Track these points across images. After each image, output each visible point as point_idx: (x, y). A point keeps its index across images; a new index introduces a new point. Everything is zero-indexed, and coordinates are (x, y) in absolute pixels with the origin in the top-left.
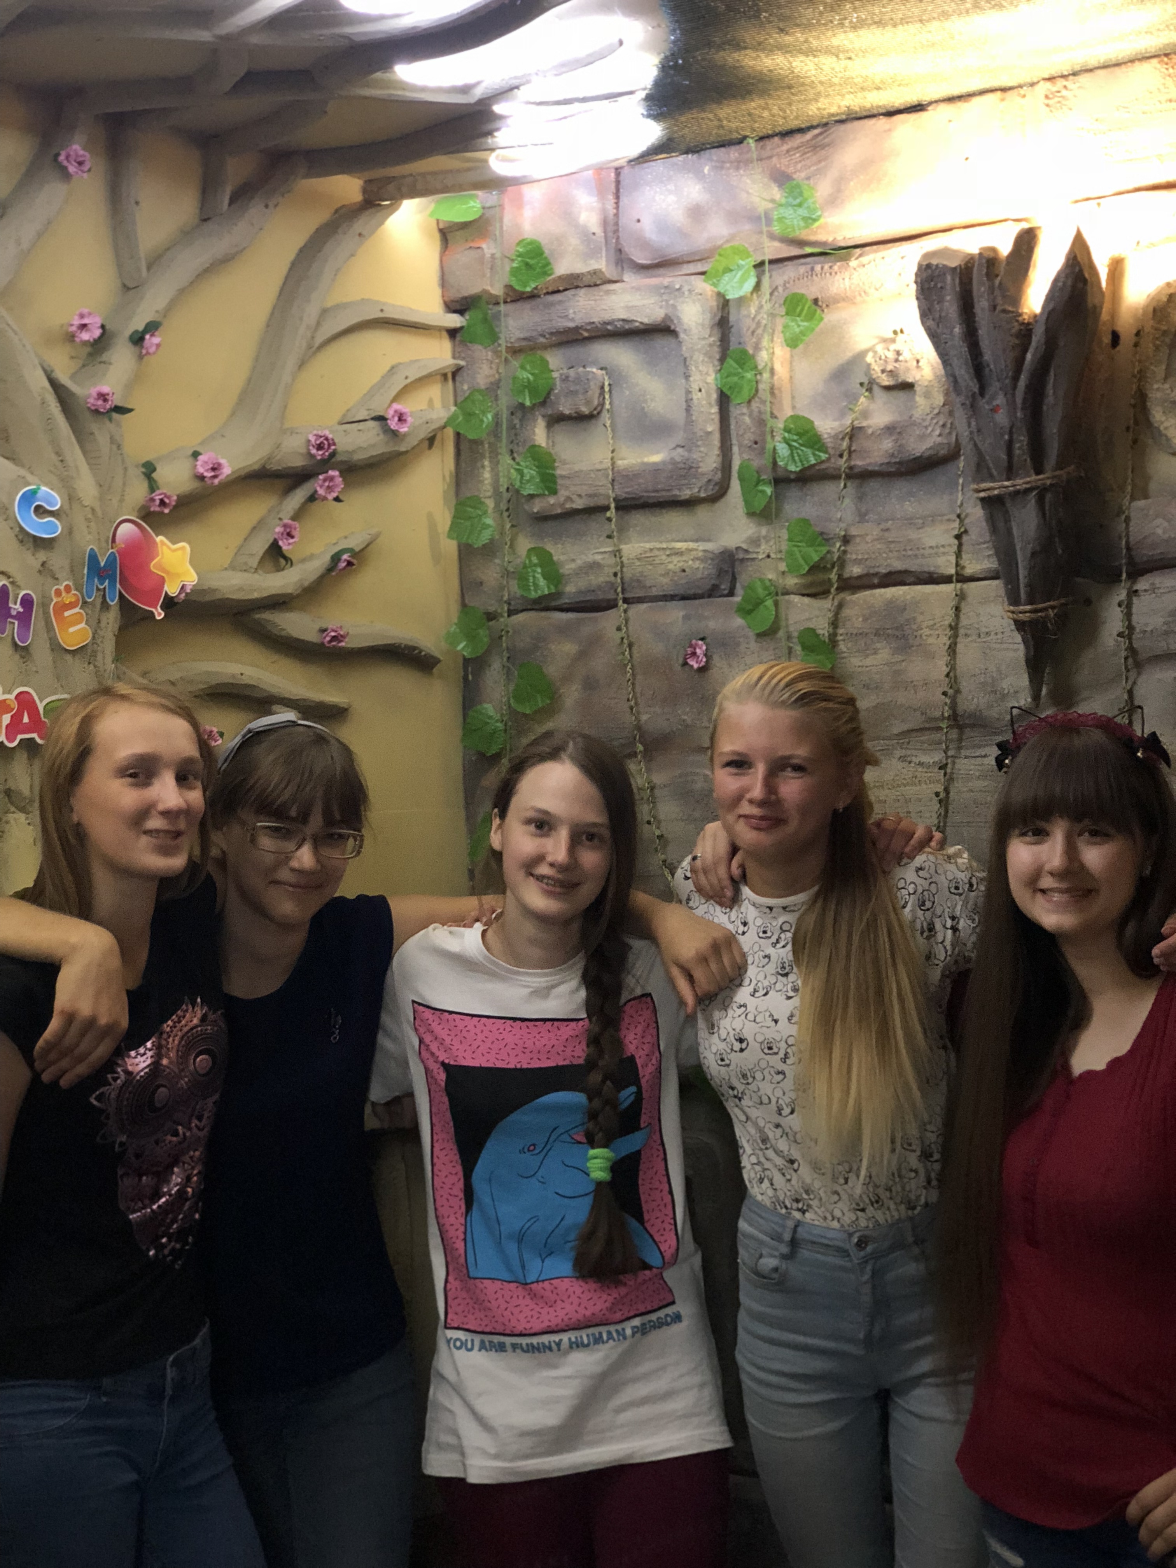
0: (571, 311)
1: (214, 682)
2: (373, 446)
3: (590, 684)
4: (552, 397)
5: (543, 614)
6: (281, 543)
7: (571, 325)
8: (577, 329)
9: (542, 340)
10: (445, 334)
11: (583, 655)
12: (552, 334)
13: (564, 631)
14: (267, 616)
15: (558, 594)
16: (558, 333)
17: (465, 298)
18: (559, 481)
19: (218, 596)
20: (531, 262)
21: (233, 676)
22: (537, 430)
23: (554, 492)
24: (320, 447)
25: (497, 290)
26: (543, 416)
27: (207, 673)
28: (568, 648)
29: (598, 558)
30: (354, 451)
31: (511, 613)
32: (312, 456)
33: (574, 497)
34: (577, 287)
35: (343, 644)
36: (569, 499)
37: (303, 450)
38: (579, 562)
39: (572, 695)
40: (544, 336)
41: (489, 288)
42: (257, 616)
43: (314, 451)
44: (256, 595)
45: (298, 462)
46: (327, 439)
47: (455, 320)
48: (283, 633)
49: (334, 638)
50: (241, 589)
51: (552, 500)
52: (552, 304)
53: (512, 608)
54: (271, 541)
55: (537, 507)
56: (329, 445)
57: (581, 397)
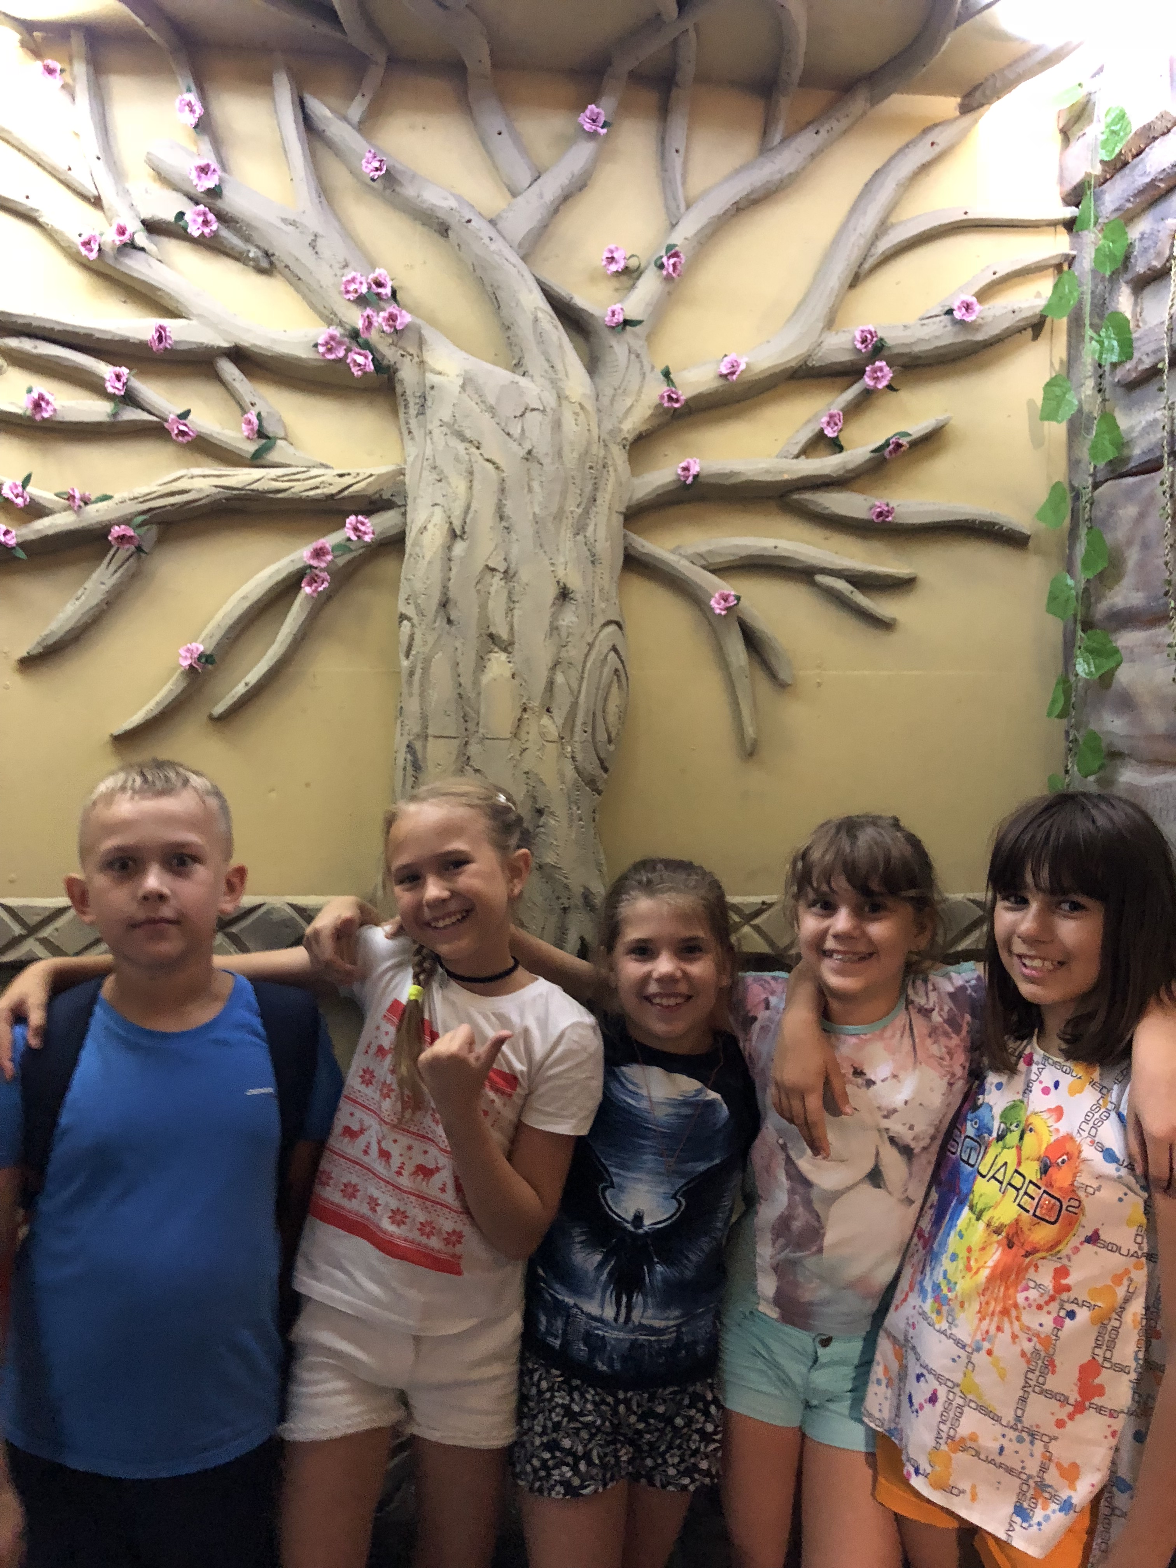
0: (1148, 166)
1: (744, 553)
2: (937, 337)
3: (1145, 545)
4: (1132, 260)
5: (1117, 481)
6: (826, 432)
7: (1147, 180)
8: (1152, 184)
9: (1130, 205)
10: (1061, 229)
11: (1142, 516)
12: (1135, 196)
13: (1129, 494)
14: (808, 496)
15: (1127, 460)
16: (1141, 192)
17: (1075, 188)
18: (1135, 345)
19: (743, 478)
20: (1116, 128)
21: (765, 549)
22: (1121, 299)
23: (1130, 357)
24: (864, 341)
25: (1097, 170)
26: (1127, 283)
27: (737, 546)
28: (1129, 511)
29: (1158, 414)
30: (912, 344)
31: (1096, 486)
32: (859, 351)
33: (1144, 358)
34: (1155, 139)
35: (890, 519)
36: (1140, 361)
37: (849, 346)
38: (1144, 423)
39: (1133, 556)
40: (1128, 201)
41: (1090, 170)
42: (796, 496)
43: (859, 346)
44: (786, 477)
45: (846, 357)
46: (871, 333)
47: (1069, 212)
48: (827, 512)
49: (880, 514)
50: (768, 472)
51: (1128, 366)
52: (1136, 165)
53: (1098, 480)
54: (817, 429)
55: (1119, 374)
56: (873, 337)
57: (1152, 251)
